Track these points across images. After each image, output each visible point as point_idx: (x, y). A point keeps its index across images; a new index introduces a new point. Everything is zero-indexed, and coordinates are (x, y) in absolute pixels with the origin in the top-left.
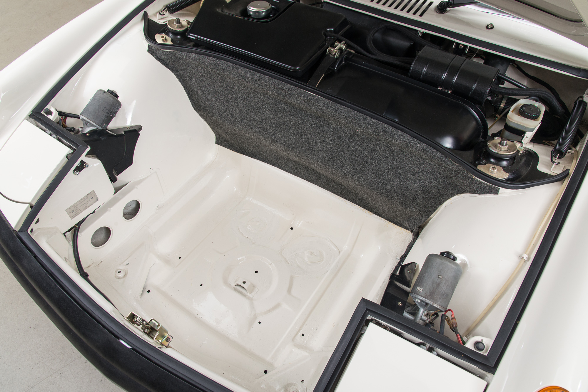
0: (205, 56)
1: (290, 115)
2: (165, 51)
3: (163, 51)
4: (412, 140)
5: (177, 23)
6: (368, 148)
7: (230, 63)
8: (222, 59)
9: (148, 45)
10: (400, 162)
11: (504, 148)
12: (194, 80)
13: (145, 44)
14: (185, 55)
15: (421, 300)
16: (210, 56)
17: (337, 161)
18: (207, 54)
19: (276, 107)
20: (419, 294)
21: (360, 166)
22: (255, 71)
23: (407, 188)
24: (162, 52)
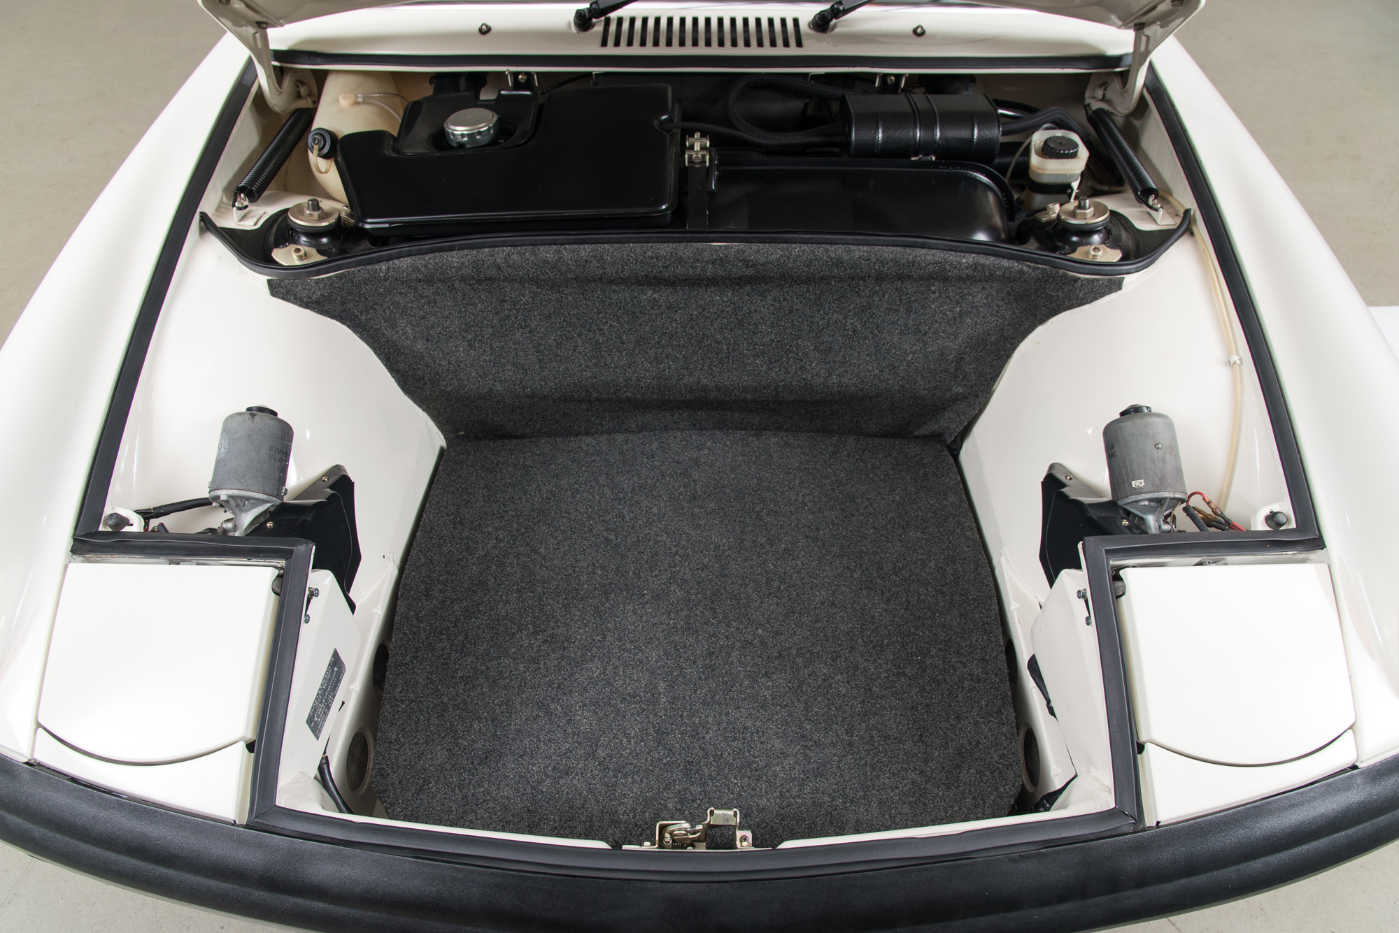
0: (438, 254)
1: (668, 308)
2: (323, 279)
3: (319, 279)
4: (949, 256)
5: (314, 210)
6: (854, 308)
7: (507, 246)
8: (483, 246)
9: (266, 282)
10: (922, 309)
11: (1090, 211)
12: (402, 323)
13: (258, 281)
14: (384, 267)
15: (1150, 500)
16: (451, 249)
17: (787, 363)
18: (442, 247)
19: (634, 304)
20: (1144, 491)
21: (840, 352)
22: (574, 244)
23: (941, 354)
24: (316, 282)
